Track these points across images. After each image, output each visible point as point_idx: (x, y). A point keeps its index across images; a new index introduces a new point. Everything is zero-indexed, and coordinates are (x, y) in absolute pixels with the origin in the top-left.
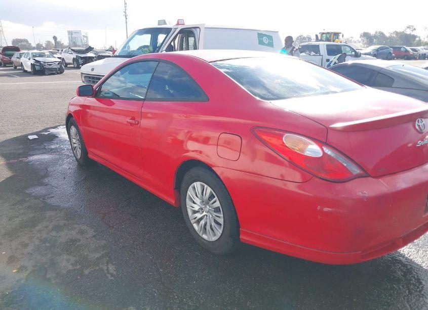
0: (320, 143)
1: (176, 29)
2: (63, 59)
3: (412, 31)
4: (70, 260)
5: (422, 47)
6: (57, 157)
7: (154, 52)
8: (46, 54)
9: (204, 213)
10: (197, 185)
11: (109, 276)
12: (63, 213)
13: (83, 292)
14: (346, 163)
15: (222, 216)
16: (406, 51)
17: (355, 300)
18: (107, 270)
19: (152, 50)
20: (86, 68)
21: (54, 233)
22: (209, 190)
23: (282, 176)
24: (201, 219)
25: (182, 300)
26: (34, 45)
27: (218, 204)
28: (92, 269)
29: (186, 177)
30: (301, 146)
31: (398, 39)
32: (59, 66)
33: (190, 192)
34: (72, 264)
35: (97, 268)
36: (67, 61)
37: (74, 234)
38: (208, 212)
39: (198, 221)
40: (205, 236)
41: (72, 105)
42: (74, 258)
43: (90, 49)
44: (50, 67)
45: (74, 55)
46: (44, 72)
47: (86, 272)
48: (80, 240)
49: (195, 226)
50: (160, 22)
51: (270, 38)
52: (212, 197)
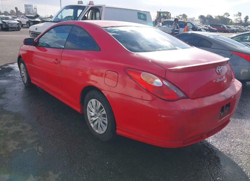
0: (162, 78)
1: (88, 7)
2: (21, 22)
3: (228, 16)
4: (15, 144)
5: (233, 26)
6: (12, 81)
7: (75, 20)
8: (10, 18)
9: (97, 118)
10: (93, 101)
11: (38, 153)
12: (13, 116)
13: (21, 163)
14: (175, 90)
15: (107, 119)
16: (224, 27)
17: (179, 168)
18: (38, 150)
19: (73, 19)
20: (33, 28)
21: (7, 128)
22: (100, 104)
23: (142, 97)
24: (95, 121)
25: (81, 168)
26: (2, 12)
27: (104, 112)
28: (28, 149)
29: (87, 96)
30: (151, 80)
31: (220, 20)
32: (17, 26)
33: (89, 105)
34: (16, 146)
35: (31, 149)
36: (23, 23)
37: (18, 128)
38: (99, 117)
39: (94, 122)
40: (97, 131)
41: (22, 50)
42: (18, 143)
43: (37, 16)
44: (12, 26)
45: (27, 20)
46: (8, 29)
47: (25, 151)
48: (22, 132)
49: (92, 125)
50: (79, 2)
51: (145, 15)
52: (101, 108)
